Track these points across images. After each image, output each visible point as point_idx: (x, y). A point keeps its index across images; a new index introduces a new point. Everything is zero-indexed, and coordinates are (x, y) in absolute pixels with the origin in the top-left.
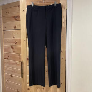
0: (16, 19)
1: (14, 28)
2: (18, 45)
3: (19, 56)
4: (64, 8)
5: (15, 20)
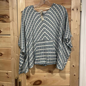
0: (2, 19)
2: (4, 58)
3: (7, 74)
4: (77, 9)
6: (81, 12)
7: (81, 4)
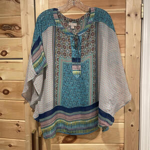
0: (7, 31)
1: (2, 54)
3: (18, 125)
4: (136, 15)
5: (5, 34)
6: (142, 19)
7: (142, 6)
